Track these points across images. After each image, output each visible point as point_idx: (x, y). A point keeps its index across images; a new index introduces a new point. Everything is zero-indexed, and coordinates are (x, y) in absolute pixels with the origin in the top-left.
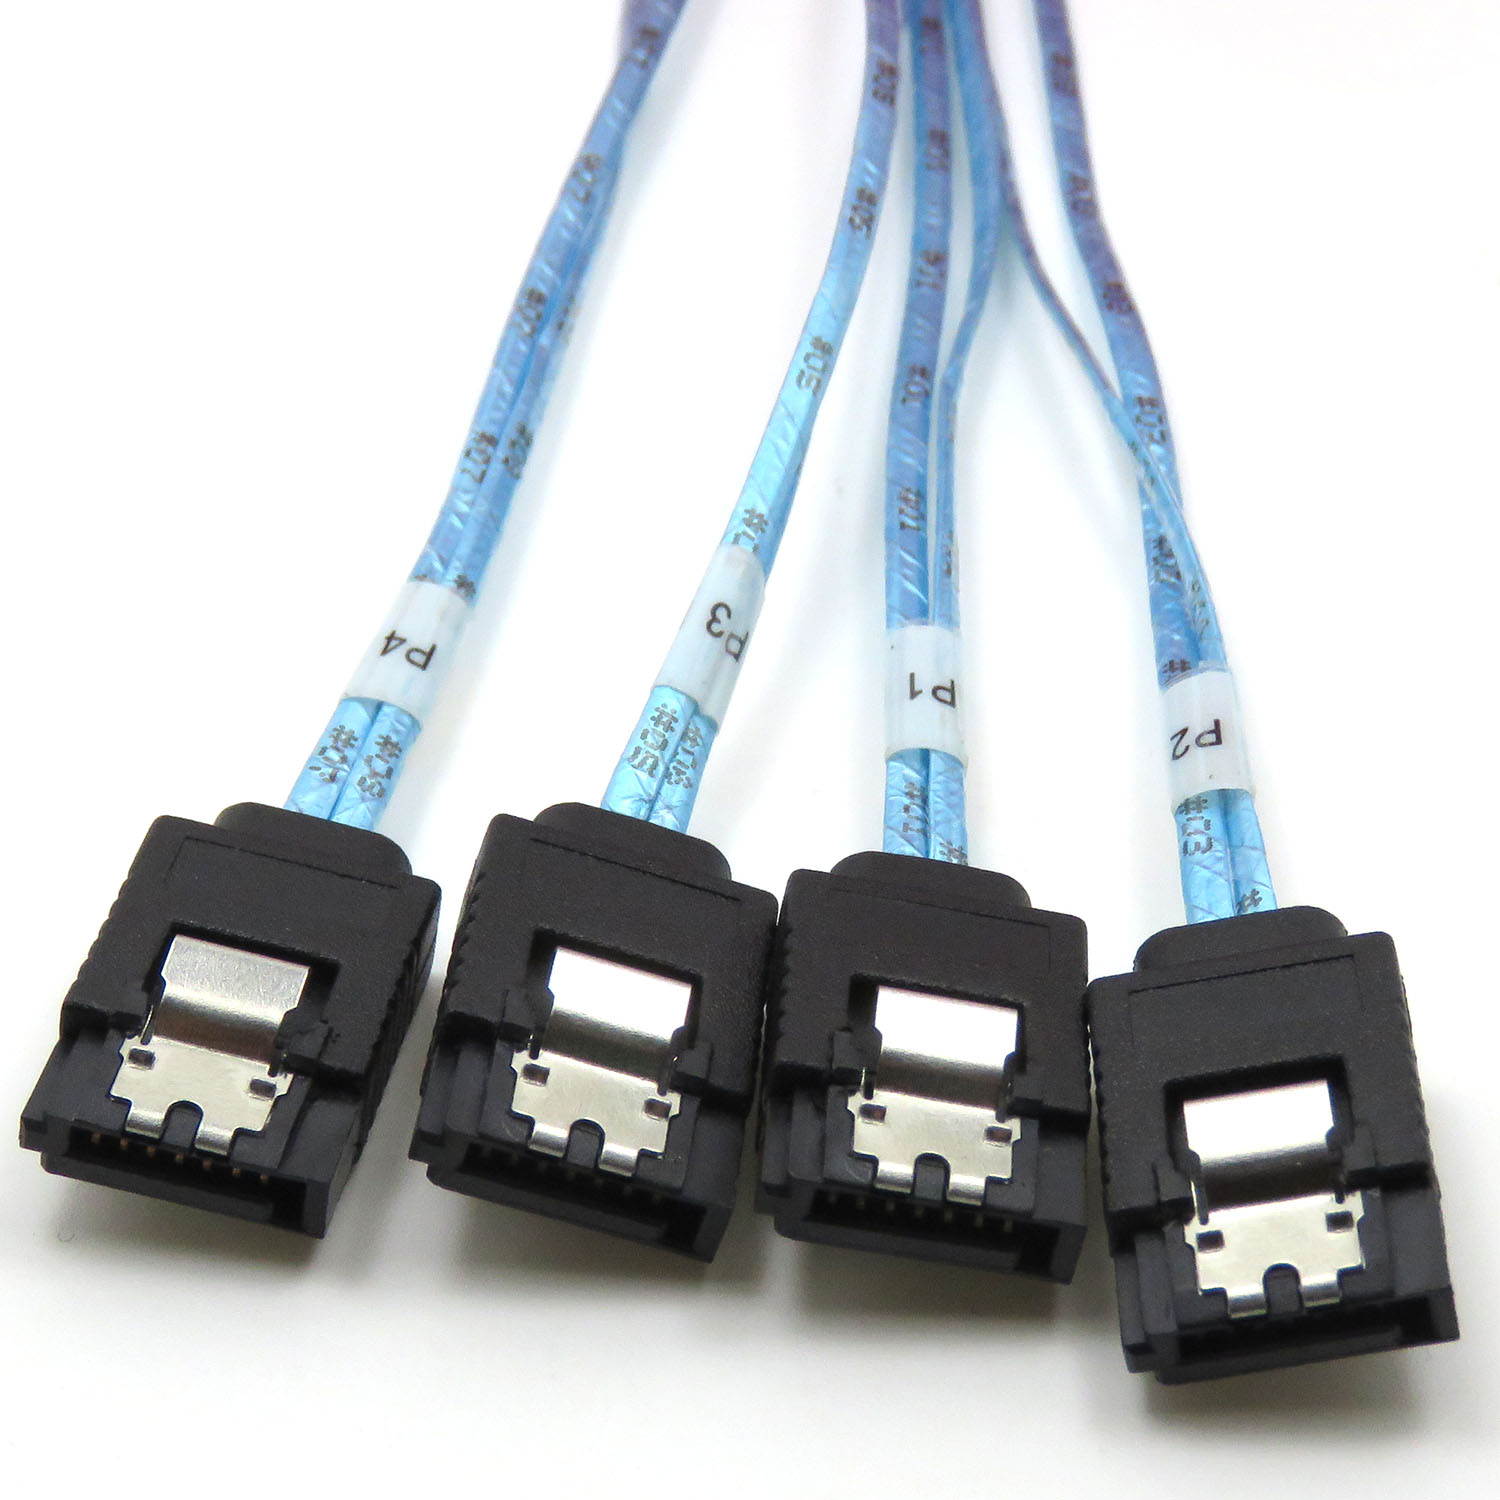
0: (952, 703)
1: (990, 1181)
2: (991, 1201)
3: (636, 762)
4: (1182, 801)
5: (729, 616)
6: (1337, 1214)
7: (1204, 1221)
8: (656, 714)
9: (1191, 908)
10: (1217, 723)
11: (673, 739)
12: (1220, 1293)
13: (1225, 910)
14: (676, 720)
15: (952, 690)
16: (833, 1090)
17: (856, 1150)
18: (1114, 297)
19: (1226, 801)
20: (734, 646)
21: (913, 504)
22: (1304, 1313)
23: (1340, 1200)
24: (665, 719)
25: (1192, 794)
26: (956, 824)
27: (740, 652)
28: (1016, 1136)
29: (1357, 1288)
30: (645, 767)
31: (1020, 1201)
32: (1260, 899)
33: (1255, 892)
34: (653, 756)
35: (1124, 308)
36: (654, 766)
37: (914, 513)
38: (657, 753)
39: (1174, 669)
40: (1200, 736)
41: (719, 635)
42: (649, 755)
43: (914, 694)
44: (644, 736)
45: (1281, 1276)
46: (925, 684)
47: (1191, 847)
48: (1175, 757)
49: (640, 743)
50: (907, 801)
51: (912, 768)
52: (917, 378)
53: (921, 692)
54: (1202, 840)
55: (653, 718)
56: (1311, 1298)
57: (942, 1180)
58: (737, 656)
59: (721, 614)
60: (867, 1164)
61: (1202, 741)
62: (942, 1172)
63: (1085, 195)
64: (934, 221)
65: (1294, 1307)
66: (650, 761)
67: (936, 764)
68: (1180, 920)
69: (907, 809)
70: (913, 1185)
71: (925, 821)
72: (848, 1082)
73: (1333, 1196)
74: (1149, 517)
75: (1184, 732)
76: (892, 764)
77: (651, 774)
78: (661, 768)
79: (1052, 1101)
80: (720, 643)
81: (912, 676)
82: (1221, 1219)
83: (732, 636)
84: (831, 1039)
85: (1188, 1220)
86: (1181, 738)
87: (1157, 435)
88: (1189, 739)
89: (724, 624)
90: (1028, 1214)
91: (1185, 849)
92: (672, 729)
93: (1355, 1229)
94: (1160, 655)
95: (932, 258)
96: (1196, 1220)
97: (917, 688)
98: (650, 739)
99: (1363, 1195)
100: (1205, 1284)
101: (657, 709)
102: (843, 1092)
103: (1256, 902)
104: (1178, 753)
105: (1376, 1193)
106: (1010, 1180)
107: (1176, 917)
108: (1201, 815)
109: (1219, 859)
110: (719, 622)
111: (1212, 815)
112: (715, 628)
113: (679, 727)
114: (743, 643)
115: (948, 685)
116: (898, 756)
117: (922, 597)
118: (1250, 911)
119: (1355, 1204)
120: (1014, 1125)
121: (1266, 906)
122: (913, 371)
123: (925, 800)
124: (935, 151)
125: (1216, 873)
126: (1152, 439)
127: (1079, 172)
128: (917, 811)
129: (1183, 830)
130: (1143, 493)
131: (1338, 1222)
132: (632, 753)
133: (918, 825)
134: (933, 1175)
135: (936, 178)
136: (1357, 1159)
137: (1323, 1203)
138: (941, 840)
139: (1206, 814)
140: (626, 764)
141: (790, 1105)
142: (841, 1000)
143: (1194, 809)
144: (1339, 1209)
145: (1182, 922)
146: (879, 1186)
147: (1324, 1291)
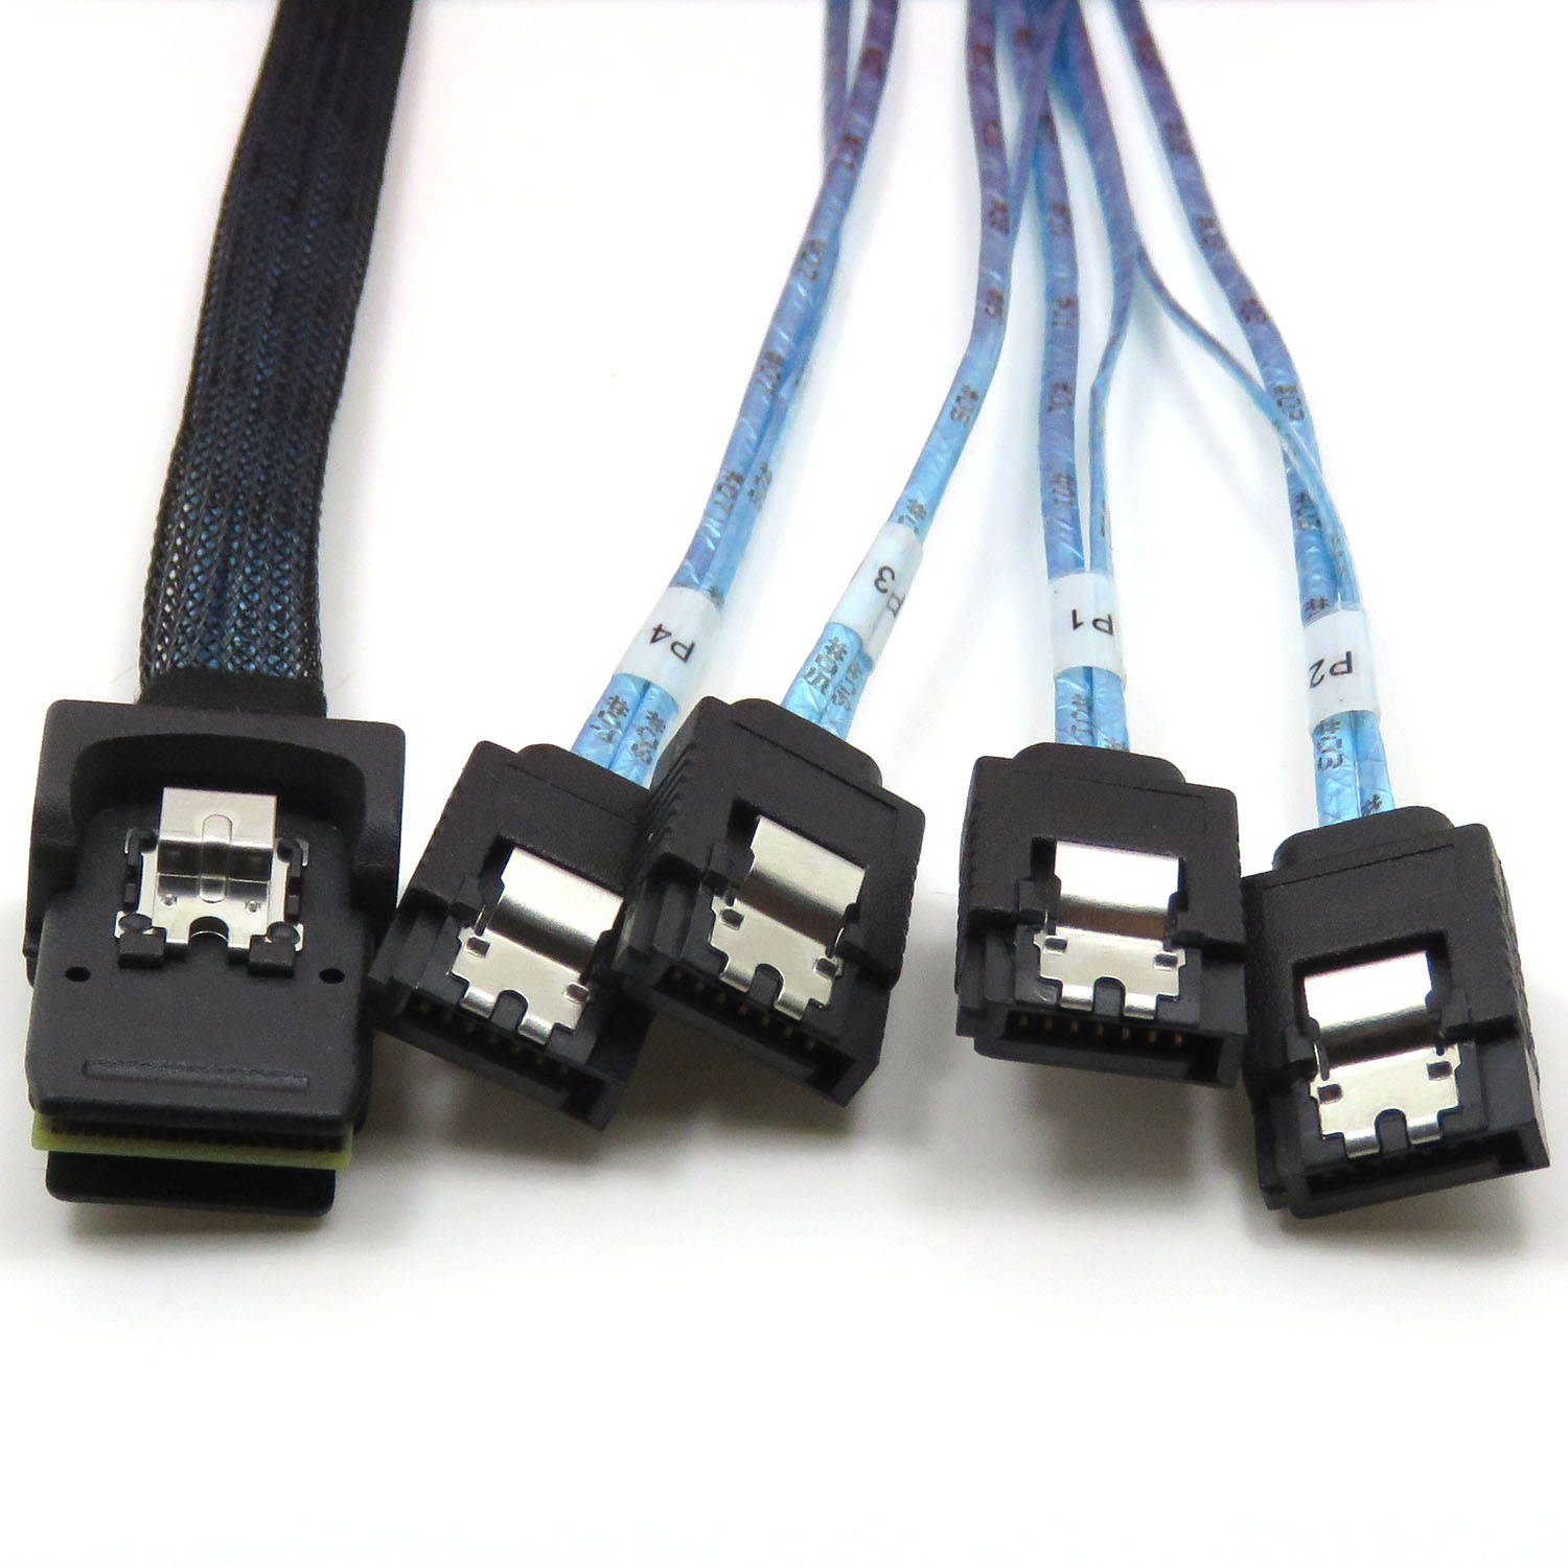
0: (1110, 631)
1: (1161, 999)
2: (1161, 1015)
3: (811, 679)
4: (1319, 723)
5: (893, 577)
6: (1436, 1064)
7: (1325, 1077)
8: (829, 644)
9: (1323, 813)
10: (1348, 655)
11: (842, 668)
12: (1339, 1137)
13: (1352, 813)
14: (845, 652)
15: (1110, 622)
16: (1021, 929)
17: (1042, 975)
18: (1249, 310)
19: (1357, 721)
20: (894, 604)
21: (1065, 484)
22: (1413, 1149)
23: (1440, 1052)
24: (836, 650)
25: (1327, 715)
26: (1117, 726)
27: (898, 609)
28: (1182, 962)
29: (1454, 1126)
30: (819, 685)
31: (1188, 1014)
32: (1381, 803)
33: (1376, 797)
34: (825, 678)
35: (1261, 318)
36: (825, 686)
37: (1067, 492)
38: (828, 675)
39: (1313, 608)
40: (1334, 666)
41: (885, 591)
42: (820, 676)
43: (1076, 625)
44: (818, 660)
45: (1390, 1119)
46: (1086, 617)
47: (1325, 762)
48: (1313, 685)
49: (816, 665)
50: (1074, 708)
51: (1078, 684)
52: (1060, 392)
53: (1082, 624)
54: (1333, 756)
55: (826, 647)
56: (1415, 1137)
57: (1119, 999)
58: (895, 613)
59: (886, 575)
60: (1053, 987)
61: (1336, 670)
62: (1118, 993)
63: (1212, 231)
64: (1063, 275)
65: (1403, 1145)
66: (822, 681)
67: (1098, 680)
68: (1313, 823)
69: (1074, 714)
70: (1094, 1004)
71: (1090, 723)
72: (1034, 922)
73: (1435, 1049)
74: (1292, 478)
75: (1320, 663)
76: (1061, 681)
77: (823, 692)
78: (830, 689)
79: (1212, 934)
80: (883, 598)
81: (1074, 612)
82: (1340, 1075)
83: (893, 595)
84: (1017, 888)
85: (1312, 1078)
86: (1317, 670)
87: (1296, 414)
88: (1325, 669)
89: (888, 584)
90: (1194, 1026)
91: (1319, 765)
92: (842, 659)
93: (1453, 1076)
94: (1303, 595)
95: (1064, 301)
96: (1318, 1077)
97: (1078, 621)
98: (823, 663)
99: (1459, 1048)
100: (1328, 1129)
101: (830, 641)
102: (1028, 931)
103: (1377, 806)
104: (1315, 681)
105: (1472, 1045)
106: (1179, 998)
107: (1310, 821)
108: (1333, 735)
109: (1348, 773)
110: (885, 581)
111: (1343, 734)
112: (882, 585)
113: (847, 659)
114: (900, 603)
115: (1107, 618)
116: (1066, 674)
117: (1078, 554)
118: (1373, 812)
119: (1453, 1056)
120: (1180, 955)
121: (1385, 807)
122: (1055, 387)
123: (1090, 709)
124: (1058, 221)
125: (1343, 784)
126: (1292, 417)
127: (1204, 214)
128: (1083, 715)
129: (1318, 746)
130: (1286, 459)
131: (1439, 1070)
132: (807, 672)
133: (1084, 727)
134: (1110, 996)
135: (1061, 242)
136: (1454, 1017)
137: (1427, 1055)
138: (1105, 737)
139: (1338, 734)
140: (802, 679)
141: (983, 945)
142: (1025, 858)
143: (1328, 730)
144: (1439, 1059)
145: (1315, 825)
146: (1064, 1006)
147: (1428, 1130)
